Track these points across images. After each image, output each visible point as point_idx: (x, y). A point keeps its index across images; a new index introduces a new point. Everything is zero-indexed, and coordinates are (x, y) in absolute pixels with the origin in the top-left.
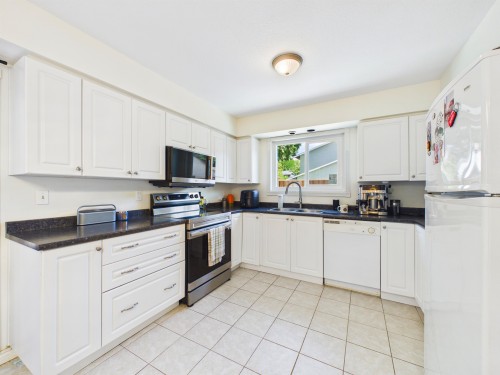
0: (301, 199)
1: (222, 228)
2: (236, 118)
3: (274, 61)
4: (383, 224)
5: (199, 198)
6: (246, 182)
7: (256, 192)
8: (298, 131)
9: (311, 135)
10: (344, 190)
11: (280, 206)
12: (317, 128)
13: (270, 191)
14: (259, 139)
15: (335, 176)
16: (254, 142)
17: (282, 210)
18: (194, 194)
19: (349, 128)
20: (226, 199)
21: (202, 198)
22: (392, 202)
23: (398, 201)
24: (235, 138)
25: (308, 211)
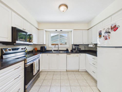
0: (58, 49)
1: (38, 60)
2: (39, 23)
3: (60, 6)
4: (80, 54)
5: (25, 50)
6: (42, 44)
7: (45, 47)
8: (58, 30)
9: (61, 32)
10: (69, 46)
11: (53, 51)
12: (63, 30)
13: (49, 47)
14: (46, 31)
15: (66, 43)
16: (45, 31)
17: (54, 52)
18: (23, 48)
19: (70, 31)
20: (34, 49)
21: (26, 49)
22: (79, 49)
23: (80, 49)
24: (38, 29)
25: (61, 52)
